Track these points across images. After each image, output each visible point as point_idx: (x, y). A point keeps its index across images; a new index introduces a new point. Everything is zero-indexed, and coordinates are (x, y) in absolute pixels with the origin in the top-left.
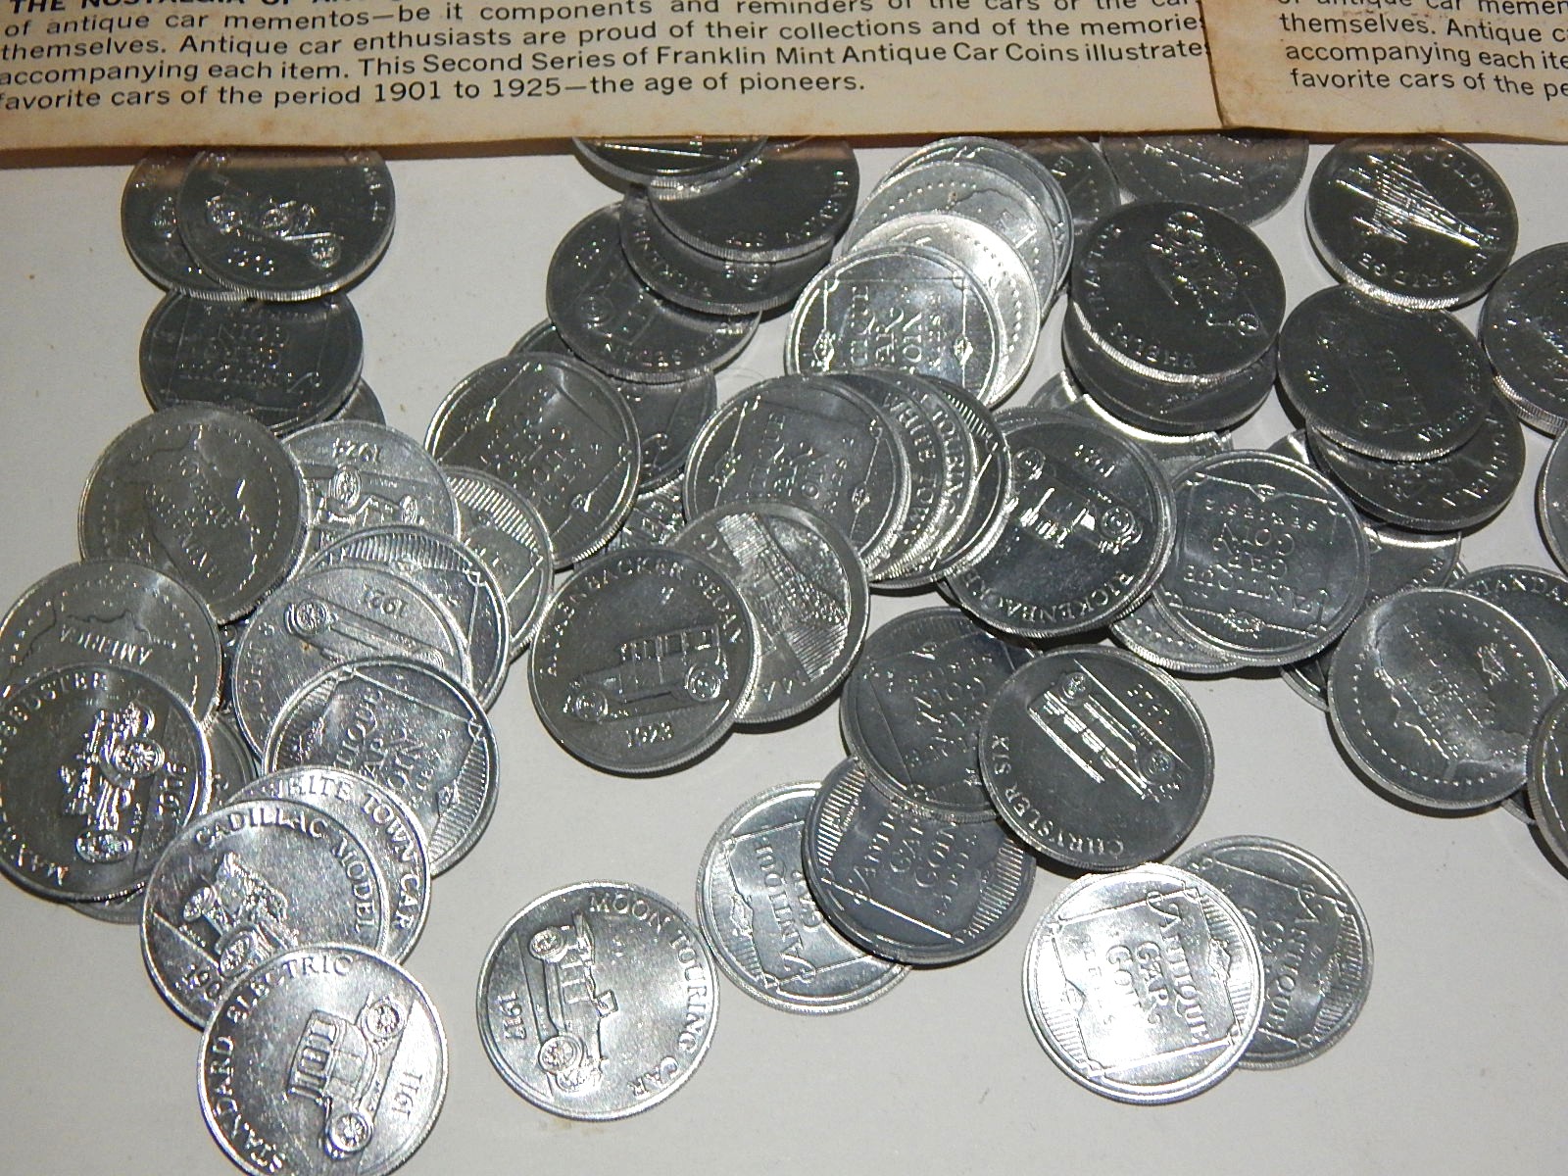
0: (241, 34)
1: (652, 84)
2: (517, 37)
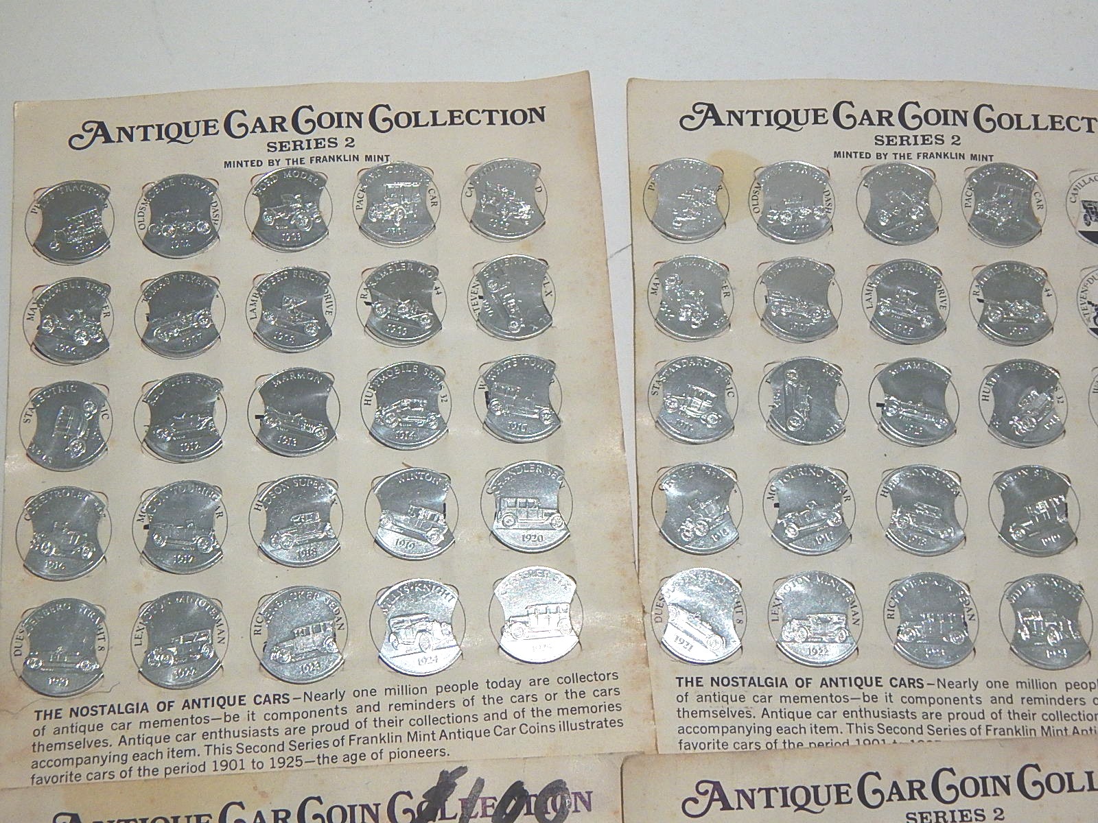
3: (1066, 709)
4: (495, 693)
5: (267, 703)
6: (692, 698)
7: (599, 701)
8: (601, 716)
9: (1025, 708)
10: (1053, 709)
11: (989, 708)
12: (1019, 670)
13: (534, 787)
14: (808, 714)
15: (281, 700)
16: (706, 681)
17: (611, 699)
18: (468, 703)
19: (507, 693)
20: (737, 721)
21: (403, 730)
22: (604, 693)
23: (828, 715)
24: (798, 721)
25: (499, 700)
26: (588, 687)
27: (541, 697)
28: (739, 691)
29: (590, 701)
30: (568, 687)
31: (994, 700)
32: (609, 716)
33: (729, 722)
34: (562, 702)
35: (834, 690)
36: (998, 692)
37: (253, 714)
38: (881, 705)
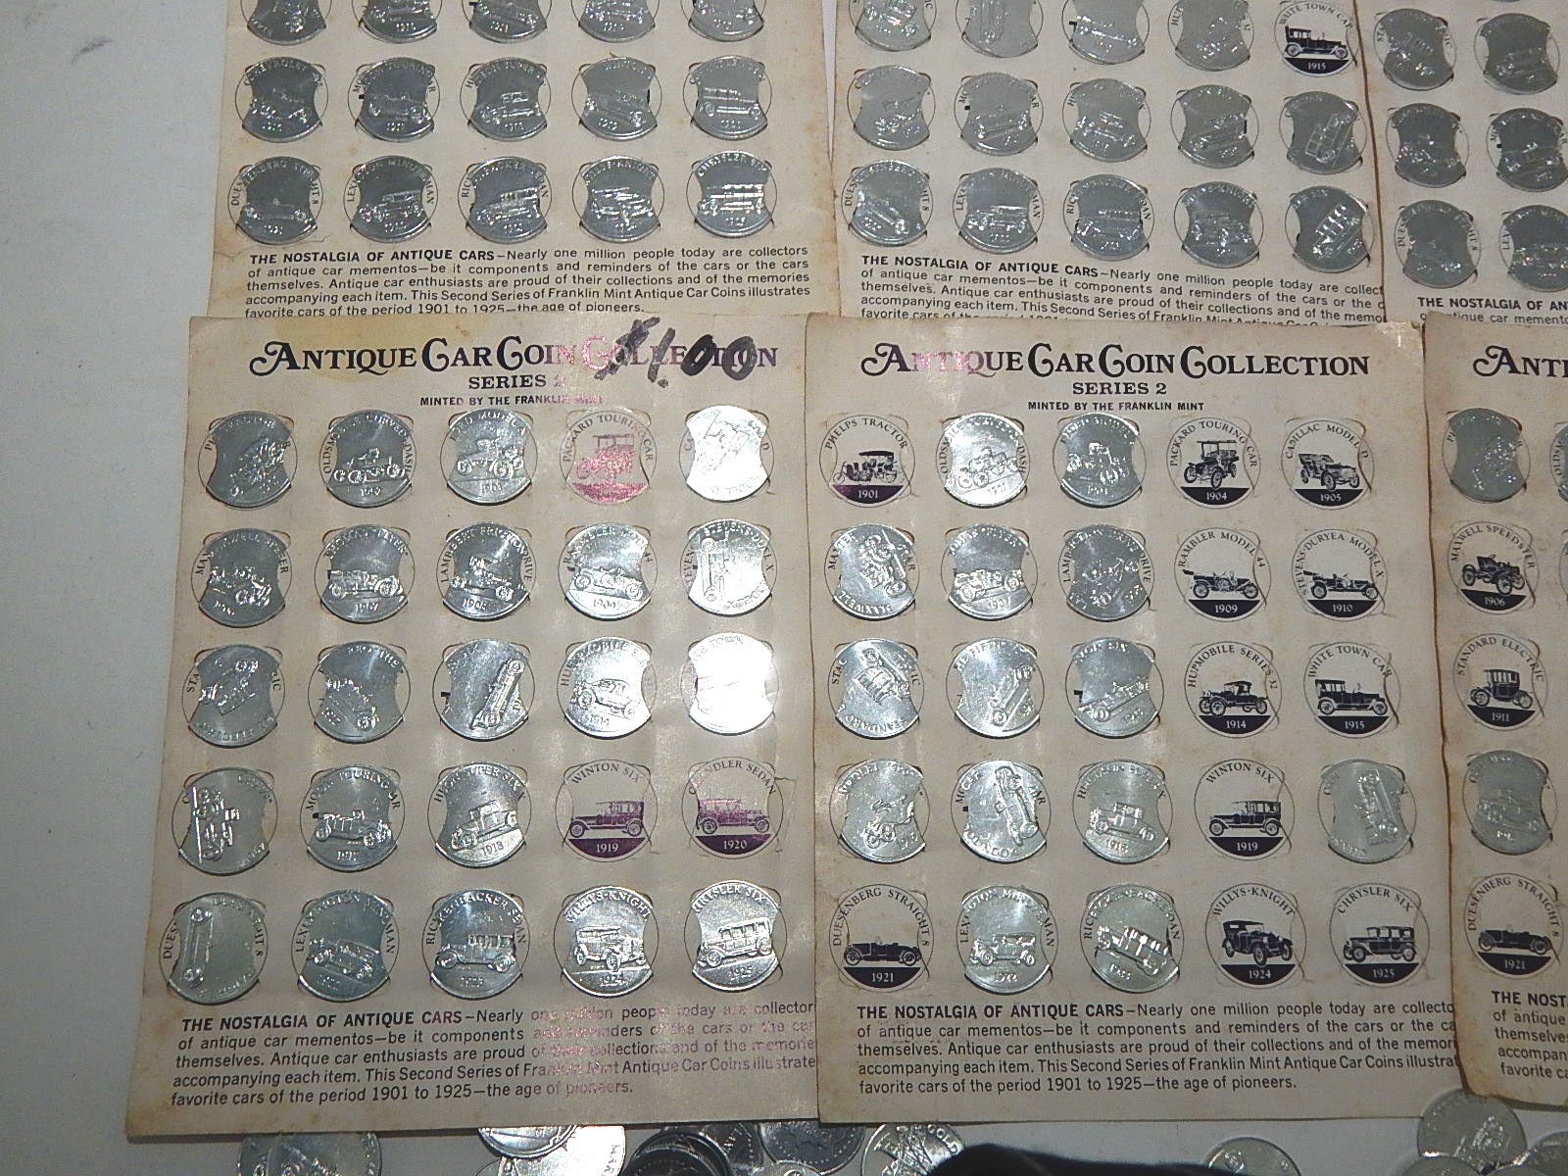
3: (1231, 303)
4: (689, 261)
5: (472, 259)
6: (877, 274)
7: (789, 272)
8: (789, 285)
9: (1193, 299)
10: (1219, 302)
11: (1158, 297)
12: (1190, 266)
13: (722, 342)
14: (986, 293)
15: (486, 256)
16: (891, 260)
17: (800, 271)
18: (661, 268)
19: (700, 261)
20: (918, 295)
21: (601, 287)
22: (793, 265)
23: (1005, 294)
24: (975, 299)
25: (694, 266)
26: (778, 260)
27: (733, 266)
28: (921, 270)
29: (779, 271)
30: (760, 259)
31: (1163, 291)
32: (797, 285)
33: (911, 295)
34: (752, 270)
35: (1012, 274)
36: (1167, 284)
37: (459, 266)
38: (1056, 288)
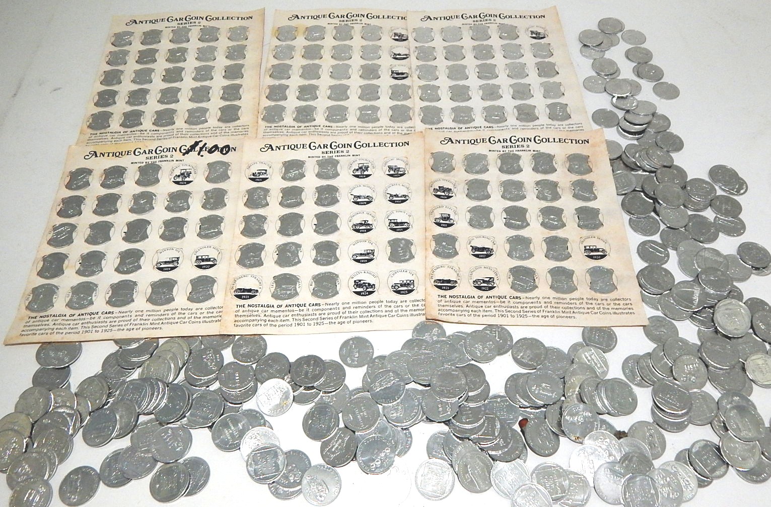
0: (273, 314)
1: (339, 323)
2: (318, 314)
